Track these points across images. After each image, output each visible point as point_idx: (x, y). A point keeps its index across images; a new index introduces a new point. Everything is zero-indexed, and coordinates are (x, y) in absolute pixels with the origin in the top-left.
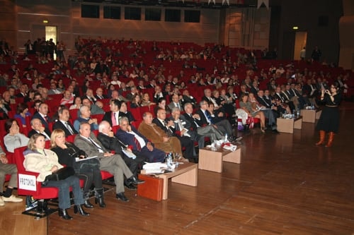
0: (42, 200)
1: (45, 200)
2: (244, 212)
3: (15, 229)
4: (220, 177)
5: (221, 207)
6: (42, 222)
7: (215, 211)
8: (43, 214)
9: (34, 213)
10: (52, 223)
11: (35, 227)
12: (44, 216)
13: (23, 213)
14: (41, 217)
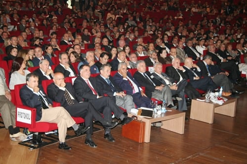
0: (37, 133)
1: (40, 133)
2: (222, 161)
3: (10, 156)
4: (210, 128)
5: (201, 154)
6: (34, 153)
7: (194, 156)
8: (36, 146)
9: (29, 144)
10: (42, 153)
11: (28, 156)
12: (38, 147)
13: (19, 143)
14: (34, 148)
